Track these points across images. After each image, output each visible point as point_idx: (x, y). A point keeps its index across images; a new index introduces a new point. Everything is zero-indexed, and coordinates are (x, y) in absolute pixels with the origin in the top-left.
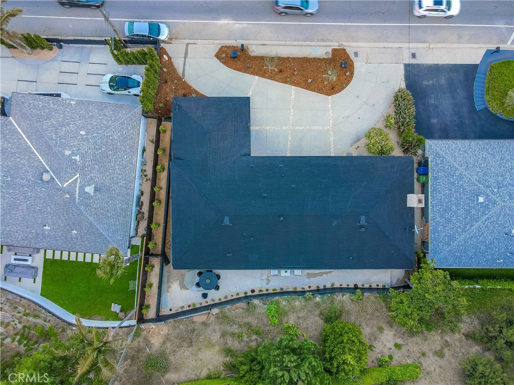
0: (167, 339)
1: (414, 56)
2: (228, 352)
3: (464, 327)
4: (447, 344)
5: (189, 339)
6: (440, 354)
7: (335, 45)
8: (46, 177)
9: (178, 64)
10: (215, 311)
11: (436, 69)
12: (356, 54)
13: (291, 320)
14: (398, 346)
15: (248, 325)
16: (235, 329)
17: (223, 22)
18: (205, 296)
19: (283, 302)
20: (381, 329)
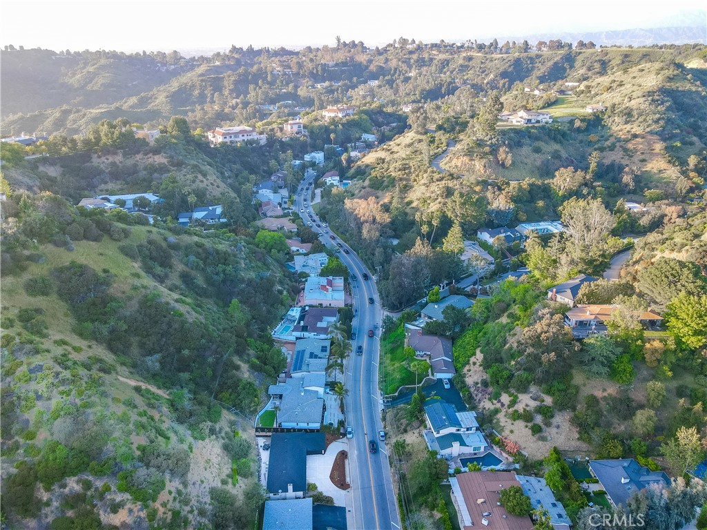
7: (351, 485)
9: (340, 440)
10: (256, 447)
11: (345, 518)
12: (349, 492)
14: (240, 487)
17: (356, 453)
18: (261, 446)
19: (257, 464)
20: (246, 485)
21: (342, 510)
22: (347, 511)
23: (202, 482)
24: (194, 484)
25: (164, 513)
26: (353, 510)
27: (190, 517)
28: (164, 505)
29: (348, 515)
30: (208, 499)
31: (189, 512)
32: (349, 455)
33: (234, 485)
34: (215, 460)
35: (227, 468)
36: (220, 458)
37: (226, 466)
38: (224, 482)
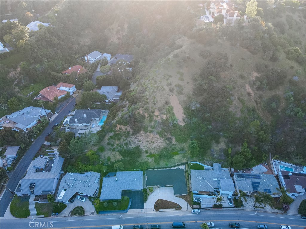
0: (183, 160)
1: (142, 211)
2: (174, 159)
3: (138, 163)
4: (142, 160)
5: (180, 160)
6: (143, 159)
7: (158, 212)
8: (204, 178)
9: (189, 206)
10: (176, 165)
11: (138, 208)
12: (154, 210)
13: (164, 163)
14: (149, 160)
15: (171, 162)
16: (173, 162)
17: (181, 215)
18: (178, 167)
19: (166, 166)
20: (151, 162)
21: (142, 207)
22: (142, 209)
23: (140, 141)
24: (136, 138)
25: (118, 130)
26: (143, 212)
27: (122, 140)
28: (120, 129)
29: (140, 210)
30: (133, 146)
31: (123, 139)
32: (179, 211)
33: (147, 157)
34: (155, 145)
35: (155, 152)
36: (158, 147)
37: (156, 151)
38: (146, 152)
